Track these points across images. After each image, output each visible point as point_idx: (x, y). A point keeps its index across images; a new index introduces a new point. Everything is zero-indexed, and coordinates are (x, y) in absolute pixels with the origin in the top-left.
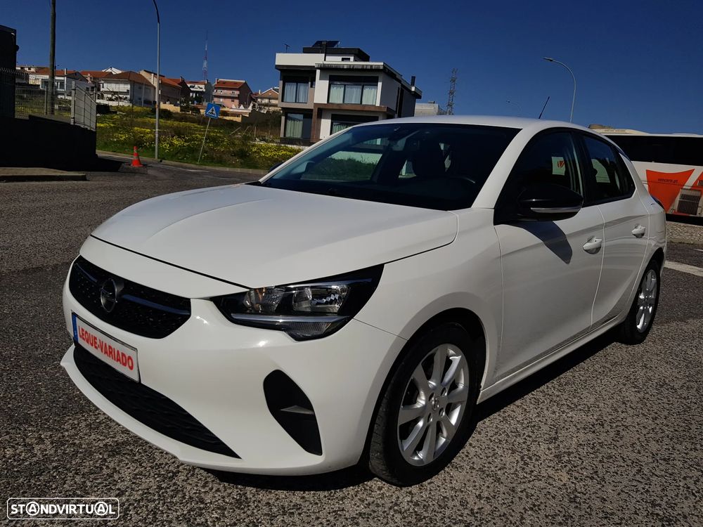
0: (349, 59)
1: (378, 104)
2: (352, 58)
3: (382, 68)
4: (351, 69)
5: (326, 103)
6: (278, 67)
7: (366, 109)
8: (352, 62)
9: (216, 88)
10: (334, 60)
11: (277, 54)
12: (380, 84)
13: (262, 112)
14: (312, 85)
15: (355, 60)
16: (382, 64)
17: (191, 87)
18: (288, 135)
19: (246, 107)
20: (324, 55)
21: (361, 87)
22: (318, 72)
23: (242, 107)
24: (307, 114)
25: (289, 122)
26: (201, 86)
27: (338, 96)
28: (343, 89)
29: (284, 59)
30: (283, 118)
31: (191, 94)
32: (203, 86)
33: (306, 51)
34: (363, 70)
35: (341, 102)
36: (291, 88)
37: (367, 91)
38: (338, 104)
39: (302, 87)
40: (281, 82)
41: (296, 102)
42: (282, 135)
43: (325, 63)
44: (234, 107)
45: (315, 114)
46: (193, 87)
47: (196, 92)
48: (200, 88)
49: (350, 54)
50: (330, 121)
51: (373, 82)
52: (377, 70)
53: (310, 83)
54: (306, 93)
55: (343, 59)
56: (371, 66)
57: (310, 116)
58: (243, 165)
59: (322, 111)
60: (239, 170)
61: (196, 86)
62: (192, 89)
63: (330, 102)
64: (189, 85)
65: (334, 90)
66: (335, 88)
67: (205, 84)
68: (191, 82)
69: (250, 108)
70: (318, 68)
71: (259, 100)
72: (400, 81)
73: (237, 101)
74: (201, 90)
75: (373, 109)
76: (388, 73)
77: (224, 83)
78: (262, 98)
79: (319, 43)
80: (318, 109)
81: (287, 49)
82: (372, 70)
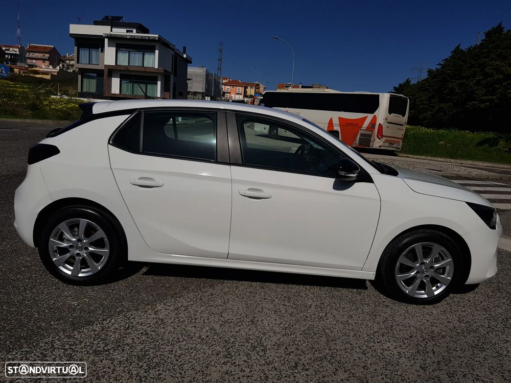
0: (132, 31)
1: (156, 67)
2: (135, 31)
3: (157, 39)
4: (133, 39)
5: (114, 65)
6: (73, 35)
7: (147, 70)
8: (134, 33)
9: (30, 52)
10: (120, 31)
11: (71, 25)
12: (157, 52)
13: (69, 71)
14: (103, 51)
15: (137, 32)
16: (157, 36)
17: (6, 50)
18: (85, 90)
19: (54, 67)
20: (110, 27)
21: (142, 53)
22: (106, 40)
23: (51, 67)
24: (100, 73)
25: (85, 80)
26: (15, 49)
27: (124, 60)
28: (127, 54)
29: (76, 29)
30: (80, 77)
31: (6, 56)
32: (17, 50)
33: (97, 23)
34: (142, 40)
35: (127, 64)
36: (84, 53)
37: (147, 56)
38: (125, 66)
39: (94, 53)
40: (76, 48)
41: (89, 64)
42: (79, 90)
43: (111, 33)
44: (43, 67)
45: (106, 73)
46: (8, 50)
47: (11, 55)
48: (16, 51)
49: (133, 27)
50: (119, 79)
51: (151, 50)
52: (154, 40)
53: (100, 49)
54: (98, 57)
55: (127, 31)
56: (149, 37)
57: (103, 75)
58: (34, 117)
59: (111, 71)
60: (29, 121)
61: (11, 49)
62: (7, 52)
63: (118, 64)
64: (4, 49)
65: (120, 55)
66: (121, 53)
67: (19, 48)
68: (5, 46)
69: (58, 68)
70: (106, 38)
71: (67, 61)
72: (173, 50)
73: (47, 63)
74: (15, 53)
75: (153, 71)
76: (162, 43)
77: (36, 47)
78: (70, 60)
79: (107, 17)
80: (108, 69)
81: (79, 22)
82: (149, 40)
